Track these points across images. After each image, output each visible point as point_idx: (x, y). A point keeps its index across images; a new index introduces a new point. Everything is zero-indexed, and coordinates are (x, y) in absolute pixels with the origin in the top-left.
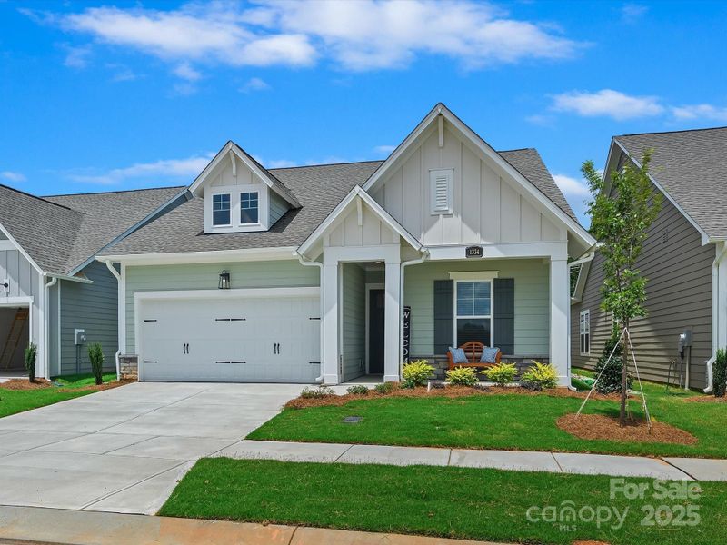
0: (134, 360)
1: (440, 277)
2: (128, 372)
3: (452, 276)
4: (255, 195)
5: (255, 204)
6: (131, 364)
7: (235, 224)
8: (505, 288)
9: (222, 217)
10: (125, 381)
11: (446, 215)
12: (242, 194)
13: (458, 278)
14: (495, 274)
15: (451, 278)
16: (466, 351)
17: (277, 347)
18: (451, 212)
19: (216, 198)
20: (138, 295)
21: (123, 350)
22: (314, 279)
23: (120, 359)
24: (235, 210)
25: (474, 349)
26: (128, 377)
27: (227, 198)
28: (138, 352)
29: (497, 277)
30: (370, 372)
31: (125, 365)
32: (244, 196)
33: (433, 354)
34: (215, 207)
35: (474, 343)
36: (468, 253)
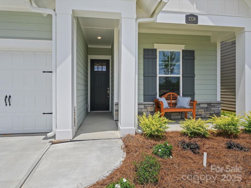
1: (149, 47)
3: (156, 46)
8: (189, 57)
13: (160, 48)
14: (183, 47)
15: (155, 48)
16: (167, 100)
17: (8, 99)
25: (171, 98)
29: (184, 49)
30: (91, 110)
35: (171, 93)
36: (187, 21)
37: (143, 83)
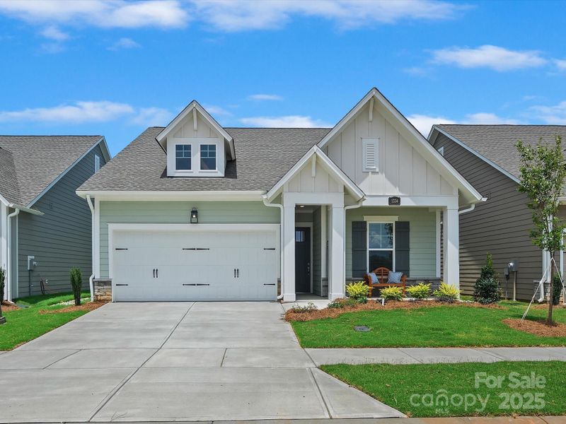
0: (108, 283)
1: (358, 219)
2: (101, 293)
3: (366, 218)
4: (213, 147)
5: (214, 154)
6: (105, 287)
7: (196, 169)
8: (403, 229)
9: (184, 163)
10: (99, 302)
11: (374, 173)
12: (201, 146)
13: (370, 220)
14: (396, 218)
16: (377, 275)
17: (237, 272)
18: (377, 170)
19: (178, 147)
20: (112, 227)
21: (96, 274)
22: (276, 217)
23: (94, 282)
24: (196, 159)
25: (382, 274)
26: (102, 298)
27: (188, 147)
28: (111, 276)
29: (397, 220)
31: (99, 287)
32: (203, 147)
33: (351, 277)
34: (177, 154)
35: (382, 268)
36: (390, 202)
37: (351, 263)
